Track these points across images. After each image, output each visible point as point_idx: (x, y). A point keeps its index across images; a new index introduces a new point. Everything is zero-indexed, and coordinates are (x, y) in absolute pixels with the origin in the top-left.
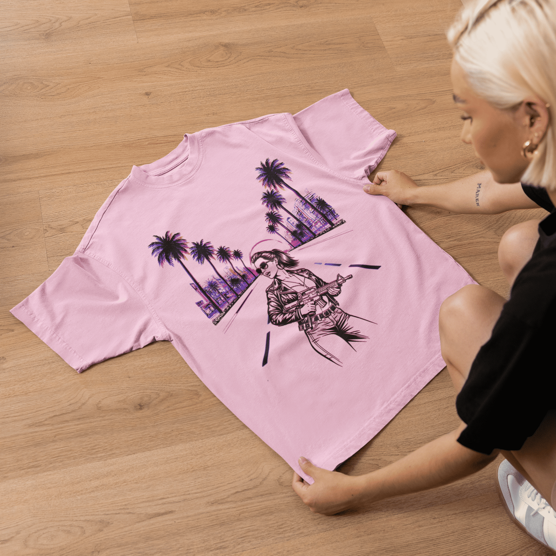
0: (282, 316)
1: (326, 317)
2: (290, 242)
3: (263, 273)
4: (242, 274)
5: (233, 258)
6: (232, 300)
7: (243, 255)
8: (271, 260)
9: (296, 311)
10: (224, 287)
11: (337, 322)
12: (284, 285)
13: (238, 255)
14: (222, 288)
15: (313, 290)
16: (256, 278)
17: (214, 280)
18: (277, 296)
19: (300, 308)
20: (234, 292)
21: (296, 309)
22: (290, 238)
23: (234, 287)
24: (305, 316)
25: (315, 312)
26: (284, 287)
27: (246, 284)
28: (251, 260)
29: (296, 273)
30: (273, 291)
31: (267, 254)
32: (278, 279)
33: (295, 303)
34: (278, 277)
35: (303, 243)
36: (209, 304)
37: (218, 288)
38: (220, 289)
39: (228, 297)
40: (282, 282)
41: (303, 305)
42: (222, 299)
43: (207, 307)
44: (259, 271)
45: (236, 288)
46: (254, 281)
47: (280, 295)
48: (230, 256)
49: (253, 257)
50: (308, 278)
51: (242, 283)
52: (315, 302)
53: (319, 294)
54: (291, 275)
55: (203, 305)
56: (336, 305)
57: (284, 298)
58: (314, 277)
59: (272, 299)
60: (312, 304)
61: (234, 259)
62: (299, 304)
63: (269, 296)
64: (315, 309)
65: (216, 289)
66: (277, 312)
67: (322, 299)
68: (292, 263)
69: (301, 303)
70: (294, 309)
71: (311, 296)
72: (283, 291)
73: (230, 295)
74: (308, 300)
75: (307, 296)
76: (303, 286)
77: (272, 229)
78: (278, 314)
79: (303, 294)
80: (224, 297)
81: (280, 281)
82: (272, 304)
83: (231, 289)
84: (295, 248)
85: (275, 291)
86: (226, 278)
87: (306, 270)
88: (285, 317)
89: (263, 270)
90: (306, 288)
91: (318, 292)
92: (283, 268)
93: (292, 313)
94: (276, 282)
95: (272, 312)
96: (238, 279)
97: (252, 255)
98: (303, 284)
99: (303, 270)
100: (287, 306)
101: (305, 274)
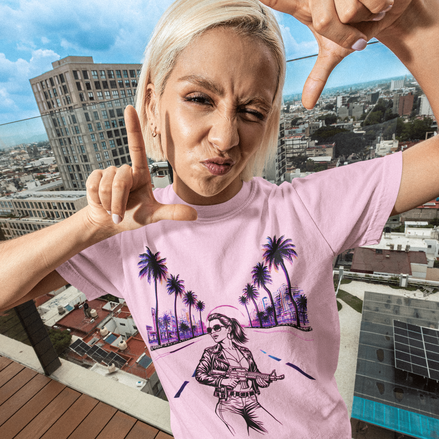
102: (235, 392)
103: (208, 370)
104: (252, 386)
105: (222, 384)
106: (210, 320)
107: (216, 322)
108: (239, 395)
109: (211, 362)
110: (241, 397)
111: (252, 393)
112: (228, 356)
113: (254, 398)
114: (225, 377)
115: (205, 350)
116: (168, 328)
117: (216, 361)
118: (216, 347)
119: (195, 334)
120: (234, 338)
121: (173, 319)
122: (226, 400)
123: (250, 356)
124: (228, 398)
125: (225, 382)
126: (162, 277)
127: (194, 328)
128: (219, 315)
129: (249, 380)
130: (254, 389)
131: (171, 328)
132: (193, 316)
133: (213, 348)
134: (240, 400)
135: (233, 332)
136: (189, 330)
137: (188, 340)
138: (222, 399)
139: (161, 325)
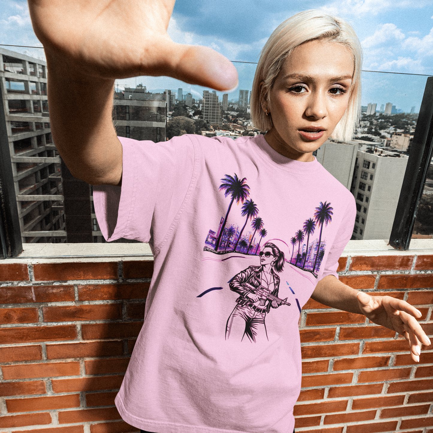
0: (239, 285)
1: (255, 310)
2: (293, 258)
3: (261, 257)
4: (252, 245)
5: (259, 231)
6: (229, 249)
7: (265, 237)
8: (275, 255)
9: (247, 291)
10: (235, 239)
11: (255, 318)
12: (261, 274)
13: (263, 233)
14: (233, 238)
15: (268, 292)
16: (255, 255)
17: (236, 230)
18: (250, 275)
19: (251, 292)
20: (235, 247)
21: (249, 290)
22: (295, 256)
23: (239, 246)
24: (247, 297)
25: (254, 302)
26: (260, 275)
27: (246, 252)
28: (266, 244)
29: (273, 275)
30: (252, 270)
31: (277, 251)
32: (263, 268)
33: (253, 288)
34: (264, 267)
35: (296, 265)
36: (215, 238)
37: (231, 236)
38: (232, 238)
39: (229, 246)
40: (262, 271)
41: (254, 293)
42: (226, 244)
43: (214, 238)
44: (261, 253)
45: (239, 247)
46: (252, 255)
47: (253, 276)
48: (259, 228)
49: (268, 243)
50: (275, 284)
51: (245, 248)
52: (261, 299)
53: (268, 297)
54: (270, 273)
55: (212, 235)
56: (267, 311)
57: (252, 279)
58: (277, 287)
59: (246, 273)
60: (258, 298)
61: (259, 233)
62: (254, 290)
63: (248, 270)
64: (256, 302)
65: (230, 236)
66: (239, 280)
67: (266, 301)
68: (279, 268)
69: (255, 292)
70: (248, 289)
71: (264, 294)
72: (256, 276)
73: (231, 246)
74: (260, 294)
75: (262, 292)
76: (268, 285)
77: (294, 241)
78: (238, 281)
79: (262, 289)
80: (227, 244)
81: (262, 270)
82: (243, 274)
83: (236, 244)
84: (291, 263)
85: (253, 272)
86: (242, 237)
87: (279, 279)
88: (239, 287)
89: (264, 255)
90: (267, 287)
91: (269, 296)
92: (272, 266)
93: (245, 289)
94: (260, 268)
95: (237, 278)
96: (247, 245)
97: (269, 242)
98: (269, 284)
99: (278, 278)
100: (247, 284)
101: (276, 280)
102: (253, 306)
103: (242, 282)
104: (267, 306)
105: (248, 295)
106: (265, 247)
107: (270, 250)
108: (255, 309)
109: (249, 277)
110: (256, 311)
111: (264, 311)
112: (264, 277)
113: (264, 316)
114: (253, 292)
115: (250, 267)
116: (230, 239)
117: (253, 278)
118: (258, 267)
119: (250, 252)
120: (275, 266)
121: (237, 234)
122: (242, 306)
123: (278, 283)
124: (245, 306)
125: (251, 295)
126: (240, 200)
127: (251, 247)
128: (274, 245)
129: (268, 301)
130: (267, 308)
131: (232, 239)
132: (255, 239)
133: (256, 267)
134: (253, 312)
135: (276, 262)
136: (247, 247)
137: (241, 253)
138: (240, 304)
139: (225, 234)
